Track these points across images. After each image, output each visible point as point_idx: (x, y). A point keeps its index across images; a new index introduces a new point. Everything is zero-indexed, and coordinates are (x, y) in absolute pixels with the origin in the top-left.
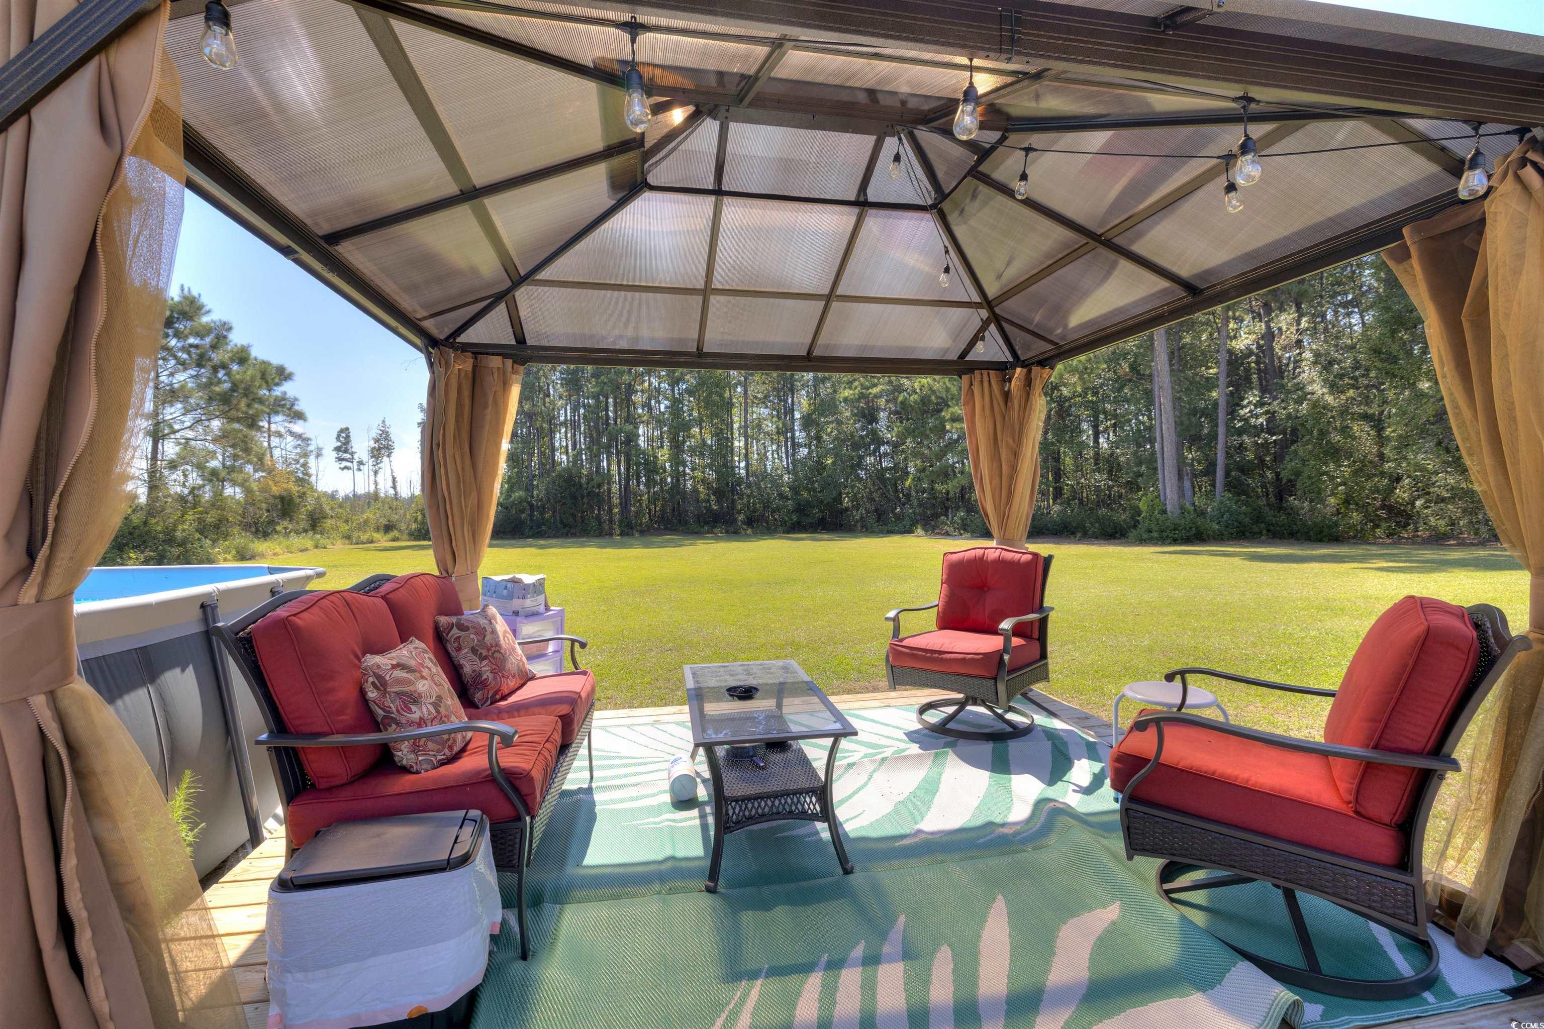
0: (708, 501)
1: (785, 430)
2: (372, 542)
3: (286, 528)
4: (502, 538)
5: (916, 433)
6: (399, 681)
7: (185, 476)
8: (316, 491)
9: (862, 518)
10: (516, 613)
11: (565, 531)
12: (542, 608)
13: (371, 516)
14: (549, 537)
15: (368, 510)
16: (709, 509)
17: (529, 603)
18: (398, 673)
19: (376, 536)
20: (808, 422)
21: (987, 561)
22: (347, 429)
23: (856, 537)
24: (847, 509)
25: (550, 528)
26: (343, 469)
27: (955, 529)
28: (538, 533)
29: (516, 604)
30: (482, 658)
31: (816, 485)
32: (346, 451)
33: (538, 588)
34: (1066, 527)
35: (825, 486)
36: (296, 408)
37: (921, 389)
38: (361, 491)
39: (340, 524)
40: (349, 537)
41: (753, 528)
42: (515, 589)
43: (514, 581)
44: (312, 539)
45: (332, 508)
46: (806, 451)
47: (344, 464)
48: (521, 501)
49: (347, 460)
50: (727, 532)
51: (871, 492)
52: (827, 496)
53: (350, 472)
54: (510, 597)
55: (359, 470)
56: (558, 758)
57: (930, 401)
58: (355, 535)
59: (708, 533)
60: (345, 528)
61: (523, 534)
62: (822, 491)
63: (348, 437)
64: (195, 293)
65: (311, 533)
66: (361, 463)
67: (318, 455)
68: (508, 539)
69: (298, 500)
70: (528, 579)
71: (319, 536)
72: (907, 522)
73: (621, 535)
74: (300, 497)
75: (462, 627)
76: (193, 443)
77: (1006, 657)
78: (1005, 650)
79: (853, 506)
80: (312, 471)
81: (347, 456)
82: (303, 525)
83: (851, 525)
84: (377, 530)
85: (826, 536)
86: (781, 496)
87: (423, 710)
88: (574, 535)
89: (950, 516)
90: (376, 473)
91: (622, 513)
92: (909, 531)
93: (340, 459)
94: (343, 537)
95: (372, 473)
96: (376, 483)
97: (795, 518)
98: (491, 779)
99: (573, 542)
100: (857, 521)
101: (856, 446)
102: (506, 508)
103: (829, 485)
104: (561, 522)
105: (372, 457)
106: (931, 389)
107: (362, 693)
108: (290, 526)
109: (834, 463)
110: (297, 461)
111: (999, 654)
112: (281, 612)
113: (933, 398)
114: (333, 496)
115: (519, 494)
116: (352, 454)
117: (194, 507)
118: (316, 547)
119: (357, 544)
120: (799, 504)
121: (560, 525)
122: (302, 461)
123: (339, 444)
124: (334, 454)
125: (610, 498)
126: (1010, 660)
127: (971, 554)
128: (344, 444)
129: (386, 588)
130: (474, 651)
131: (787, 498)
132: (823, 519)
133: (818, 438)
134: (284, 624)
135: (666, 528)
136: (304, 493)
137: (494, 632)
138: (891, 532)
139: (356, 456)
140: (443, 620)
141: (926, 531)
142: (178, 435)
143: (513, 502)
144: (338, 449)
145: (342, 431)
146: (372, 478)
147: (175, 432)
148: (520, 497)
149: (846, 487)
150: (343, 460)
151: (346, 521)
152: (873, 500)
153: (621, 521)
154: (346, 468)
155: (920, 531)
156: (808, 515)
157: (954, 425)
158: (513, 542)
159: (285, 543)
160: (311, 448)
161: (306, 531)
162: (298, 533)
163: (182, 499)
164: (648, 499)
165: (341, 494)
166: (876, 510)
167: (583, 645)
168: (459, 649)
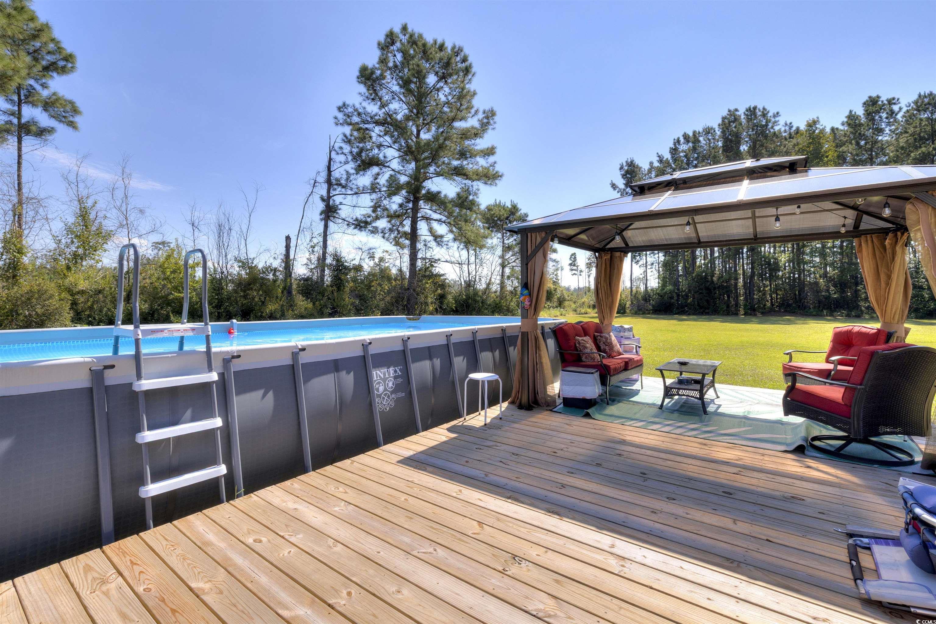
0: (828, 291)
2: (586, 313)
3: (548, 306)
6: (582, 343)
7: (512, 282)
8: (561, 287)
10: (622, 337)
11: (702, 311)
12: (632, 336)
13: (586, 300)
14: (689, 314)
15: (585, 297)
16: (828, 298)
17: (626, 334)
18: (582, 341)
19: (589, 310)
21: (853, 333)
22: (575, 254)
25: (690, 309)
26: (573, 275)
28: (682, 311)
29: (622, 334)
30: (606, 345)
32: (574, 265)
33: (630, 330)
36: (553, 247)
38: (581, 286)
39: (572, 303)
40: (576, 311)
42: (622, 329)
43: (621, 327)
44: (560, 311)
45: (568, 296)
47: (574, 272)
48: (671, 292)
49: (575, 270)
53: (577, 276)
54: (620, 332)
55: (580, 275)
56: (622, 371)
58: (578, 310)
60: (573, 306)
61: (672, 312)
63: (575, 258)
64: (515, 202)
65: (559, 308)
66: (581, 271)
67: (562, 270)
68: (662, 314)
69: (554, 292)
70: (626, 326)
71: (562, 310)
73: (745, 314)
74: (555, 290)
75: (601, 336)
76: (515, 268)
77: (833, 373)
78: (833, 370)
80: (559, 278)
81: (575, 268)
82: (555, 304)
84: (589, 307)
87: (588, 351)
88: (707, 314)
90: (589, 276)
91: (746, 299)
94: (573, 310)
95: (587, 277)
96: (589, 282)
98: (601, 365)
99: (708, 318)
102: (661, 296)
104: (699, 305)
105: (587, 268)
107: (575, 345)
108: (550, 305)
110: (553, 273)
111: (830, 371)
112: (561, 326)
114: (568, 289)
115: (669, 288)
116: (577, 267)
117: (515, 296)
118: (561, 315)
119: (580, 314)
121: (697, 307)
122: (555, 273)
123: (571, 262)
124: (569, 267)
125: (736, 289)
126: (834, 374)
127: (846, 328)
128: (574, 262)
129: (582, 324)
130: (604, 343)
134: (561, 328)
135: (786, 311)
136: (556, 289)
137: (611, 339)
139: (579, 268)
140: (596, 334)
142: (510, 265)
143: (666, 293)
144: (571, 264)
145: (572, 255)
146: (588, 279)
147: (509, 264)
148: (670, 290)
150: (573, 270)
151: (575, 303)
153: (745, 306)
154: (574, 274)
158: (665, 316)
159: (548, 312)
160: (559, 266)
161: (557, 307)
162: (554, 308)
163: (511, 292)
164: (770, 290)
165: (572, 288)
167: (639, 347)
168: (600, 342)
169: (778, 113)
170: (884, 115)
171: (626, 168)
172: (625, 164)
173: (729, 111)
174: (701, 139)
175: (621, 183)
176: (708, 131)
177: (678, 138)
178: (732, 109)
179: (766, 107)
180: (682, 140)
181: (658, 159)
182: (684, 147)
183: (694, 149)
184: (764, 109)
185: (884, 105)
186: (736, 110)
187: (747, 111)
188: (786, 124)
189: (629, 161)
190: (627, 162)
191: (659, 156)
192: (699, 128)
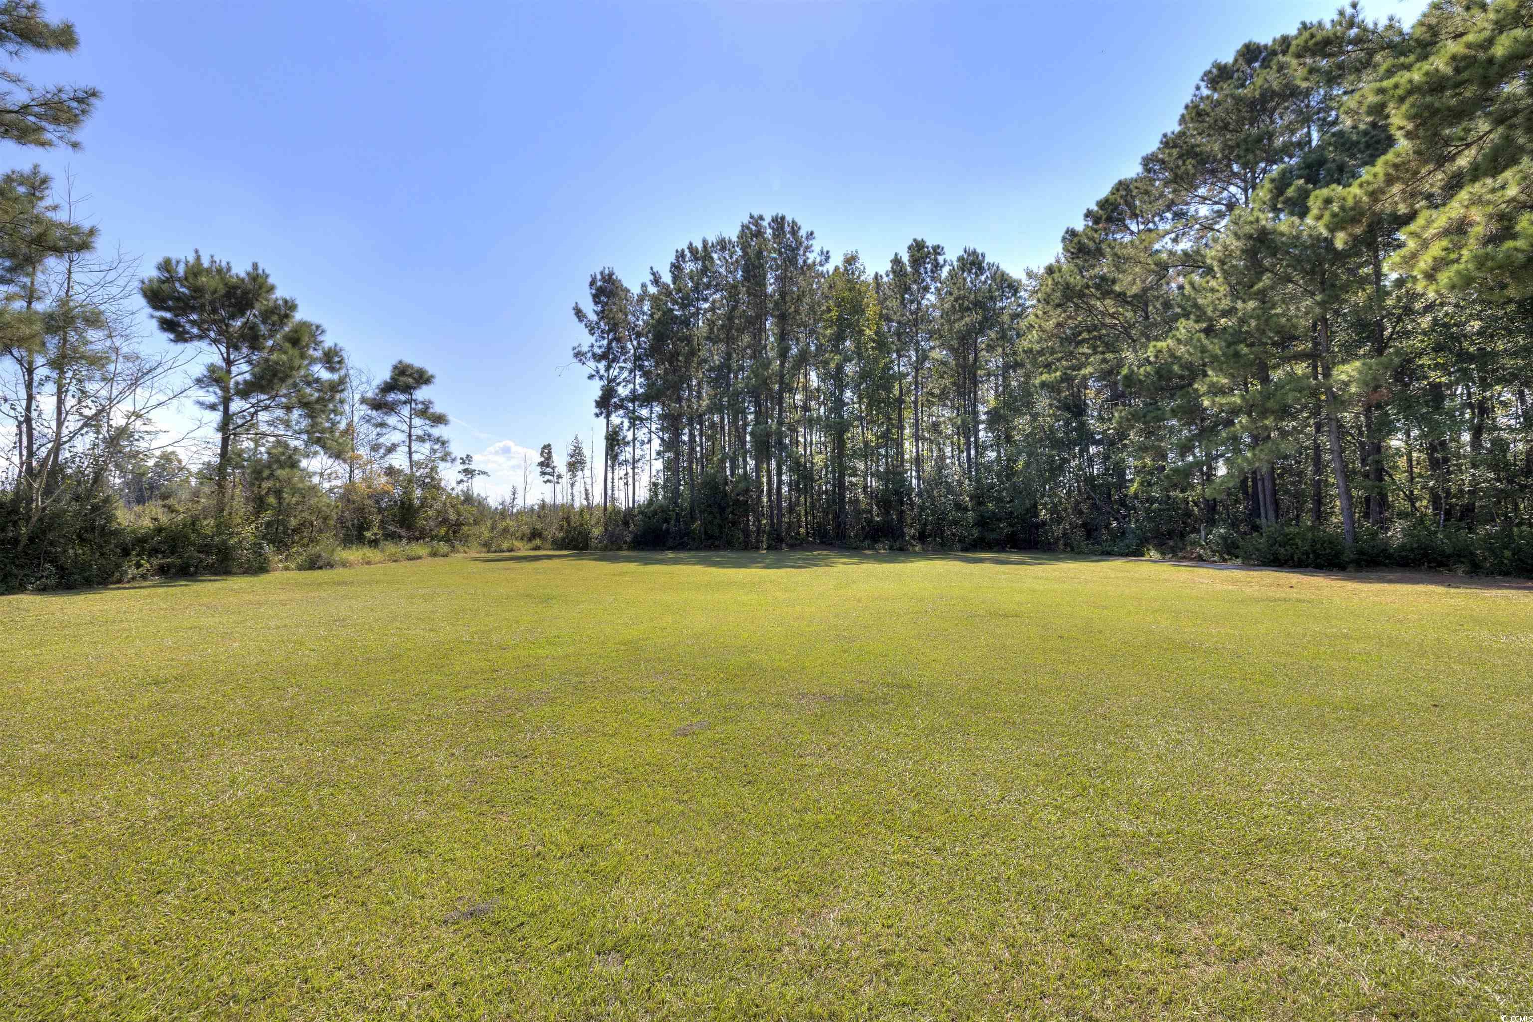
0: (870, 512)
1: (967, 430)
4: (643, 550)
5: (1148, 418)
9: (1065, 534)
11: (709, 542)
16: (870, 521)
20: (995, 418)
22: (549, 445)
23: (1059, 560)
24: (1044, 524)
25: (690, 538)
26: (546, 482)
27: (1214, 551)
31: (1004, 493)
32: (548, 466)
34: (1426, 555)
35: (1016, 491)
37: (1156, 357)
38: (560, 502)
41: (923, 544)
46: (993, 455)
47: (547, 477)
49: (549, 474)
50: (891, 548)
51: (1078, 503)
52: (1018, 506)
53: (552, 484)
55: (559, 482)
57: (1170, 371)
59: (869, 549)
62: (1011, 501)
63: (550, 453)
66: (559, 476)
72: (1131, 540)
73: (768, 549)
79: (1051, 519)
81: (549, 470)
83: (1050, 544)
85: (1014, 557)
86: (958, 506)
88: (717, 548)
89: (1203, 533)
90: (572, 485)
91: (773, 524)
92: (1136, 553)
93: (544, 473)
95: (569, 485)
96: (573, 495)
97: (975, 533)
100: (1058, 539)
101: (1057, 444)
103: (1021, 492)
104: (706, 533)
105: (569, 471)
106: (1172, 355)
109: (1027, 465)
113: (1176, 368)
116: (553, 468)
120: (982, 516)
121: (703, 537)
123: (543, 459)
125: (758, 505)
128: (547, 459)
131: (966, 509)
132: (1013, 534)
133: (1008, 439)
135: (822, 543)
138: (1107, 554)
139: (556, 470)
141: (1163, 554)
144: (541, 464)
145: (545, 447)
146: (570, 490)
149: (1043, 496)
150: (546, 473)
152: (1081, 512)
154: (548, 481)
155: (1154, 554)
156: (993, 530)
157: (1217, 399)
166: (1084, 525)
169: (812, 233)
170: (929, 266)
171: (599, 284)
172: (599, 277)
173: (751, 217)
174: (715, 256)
175: (590, 309)
176: (723, 245)
177: (683, 251)
178: (755, 214)
179: (797, 220)
180: (688, 254)
181: (652, 278)
182: (689, 267)
183: (704, 271)
184: (793, 222)
185: (929, 252)
186: (761, 218)
187: (773, 220)
188: (822, 252)
189: (607, 272)
190: (602, 273)
191: (653, 274)
192: (712, 239)
